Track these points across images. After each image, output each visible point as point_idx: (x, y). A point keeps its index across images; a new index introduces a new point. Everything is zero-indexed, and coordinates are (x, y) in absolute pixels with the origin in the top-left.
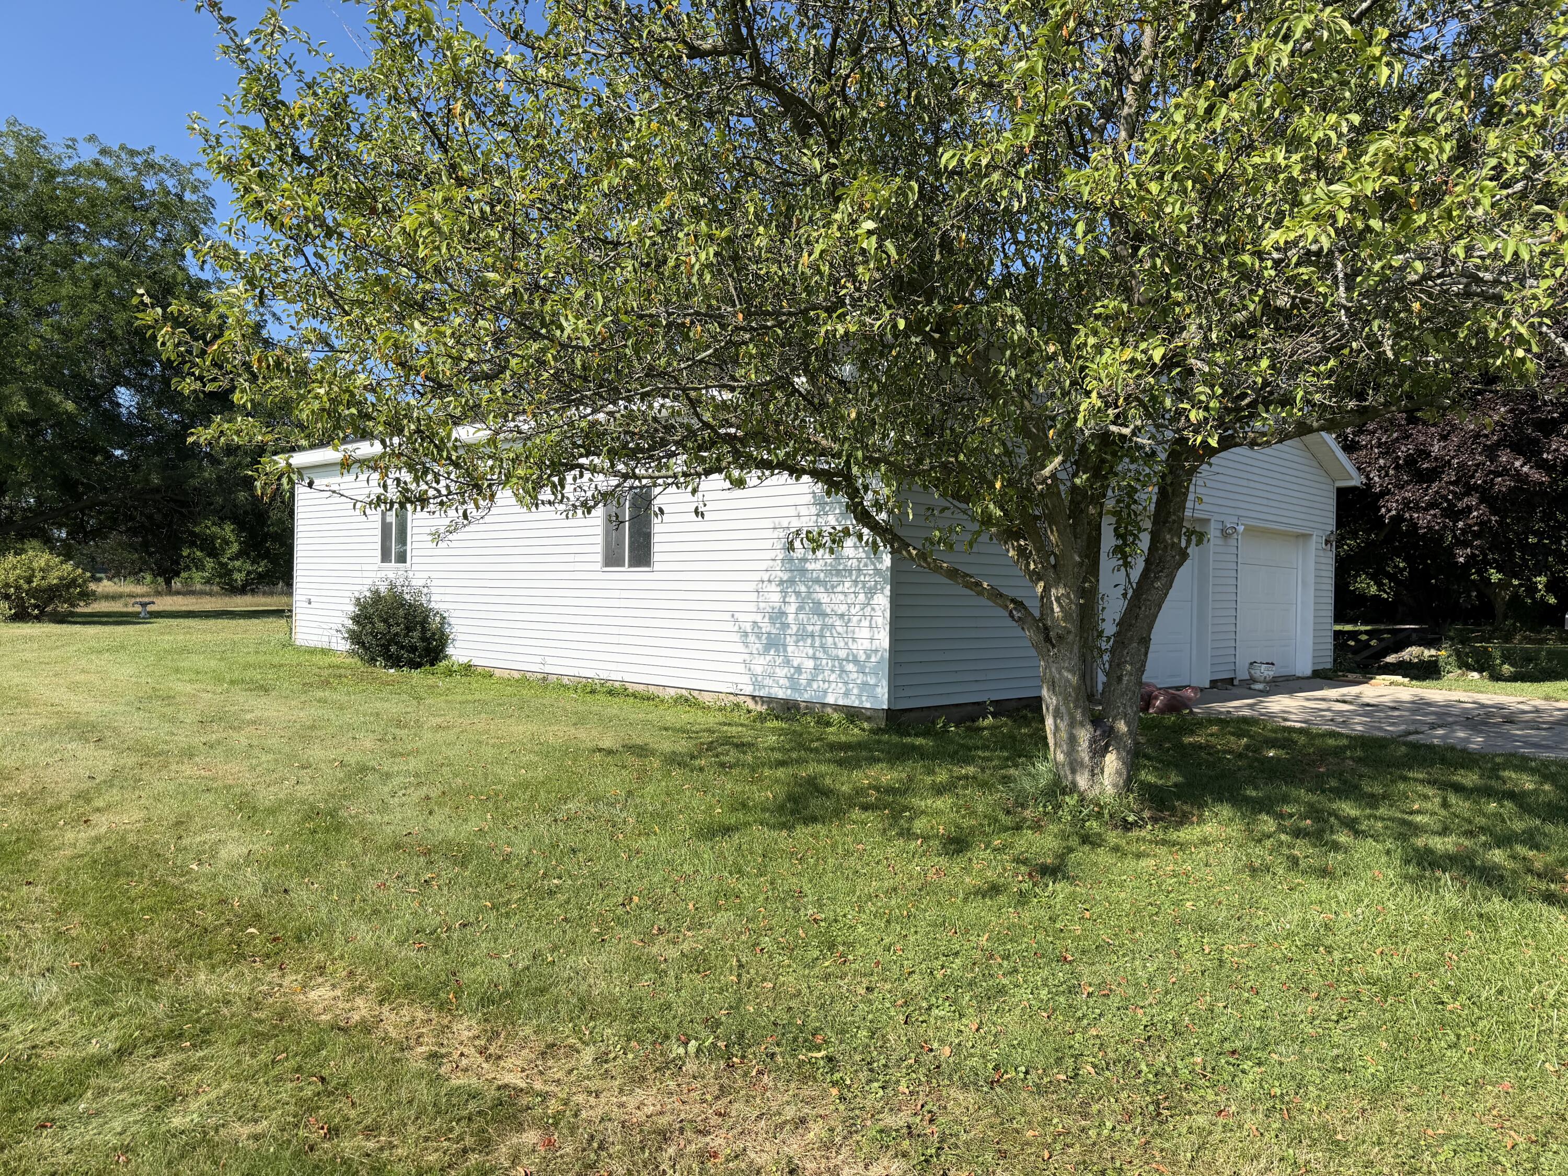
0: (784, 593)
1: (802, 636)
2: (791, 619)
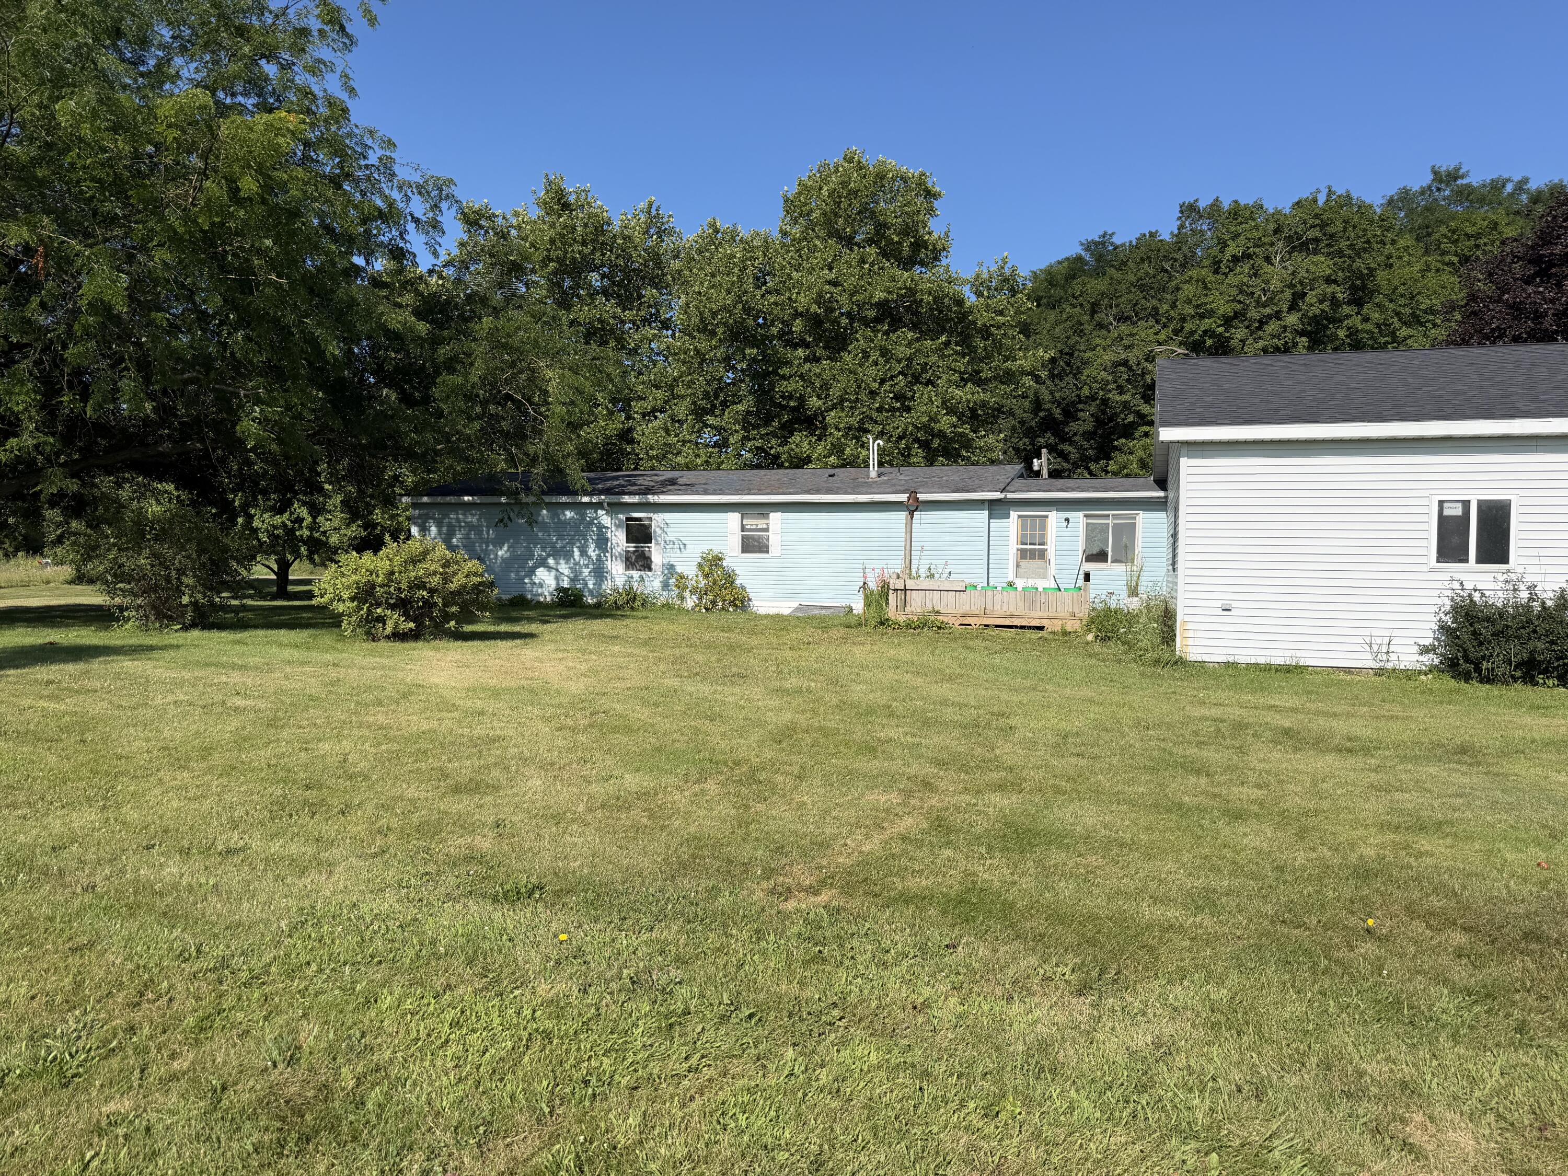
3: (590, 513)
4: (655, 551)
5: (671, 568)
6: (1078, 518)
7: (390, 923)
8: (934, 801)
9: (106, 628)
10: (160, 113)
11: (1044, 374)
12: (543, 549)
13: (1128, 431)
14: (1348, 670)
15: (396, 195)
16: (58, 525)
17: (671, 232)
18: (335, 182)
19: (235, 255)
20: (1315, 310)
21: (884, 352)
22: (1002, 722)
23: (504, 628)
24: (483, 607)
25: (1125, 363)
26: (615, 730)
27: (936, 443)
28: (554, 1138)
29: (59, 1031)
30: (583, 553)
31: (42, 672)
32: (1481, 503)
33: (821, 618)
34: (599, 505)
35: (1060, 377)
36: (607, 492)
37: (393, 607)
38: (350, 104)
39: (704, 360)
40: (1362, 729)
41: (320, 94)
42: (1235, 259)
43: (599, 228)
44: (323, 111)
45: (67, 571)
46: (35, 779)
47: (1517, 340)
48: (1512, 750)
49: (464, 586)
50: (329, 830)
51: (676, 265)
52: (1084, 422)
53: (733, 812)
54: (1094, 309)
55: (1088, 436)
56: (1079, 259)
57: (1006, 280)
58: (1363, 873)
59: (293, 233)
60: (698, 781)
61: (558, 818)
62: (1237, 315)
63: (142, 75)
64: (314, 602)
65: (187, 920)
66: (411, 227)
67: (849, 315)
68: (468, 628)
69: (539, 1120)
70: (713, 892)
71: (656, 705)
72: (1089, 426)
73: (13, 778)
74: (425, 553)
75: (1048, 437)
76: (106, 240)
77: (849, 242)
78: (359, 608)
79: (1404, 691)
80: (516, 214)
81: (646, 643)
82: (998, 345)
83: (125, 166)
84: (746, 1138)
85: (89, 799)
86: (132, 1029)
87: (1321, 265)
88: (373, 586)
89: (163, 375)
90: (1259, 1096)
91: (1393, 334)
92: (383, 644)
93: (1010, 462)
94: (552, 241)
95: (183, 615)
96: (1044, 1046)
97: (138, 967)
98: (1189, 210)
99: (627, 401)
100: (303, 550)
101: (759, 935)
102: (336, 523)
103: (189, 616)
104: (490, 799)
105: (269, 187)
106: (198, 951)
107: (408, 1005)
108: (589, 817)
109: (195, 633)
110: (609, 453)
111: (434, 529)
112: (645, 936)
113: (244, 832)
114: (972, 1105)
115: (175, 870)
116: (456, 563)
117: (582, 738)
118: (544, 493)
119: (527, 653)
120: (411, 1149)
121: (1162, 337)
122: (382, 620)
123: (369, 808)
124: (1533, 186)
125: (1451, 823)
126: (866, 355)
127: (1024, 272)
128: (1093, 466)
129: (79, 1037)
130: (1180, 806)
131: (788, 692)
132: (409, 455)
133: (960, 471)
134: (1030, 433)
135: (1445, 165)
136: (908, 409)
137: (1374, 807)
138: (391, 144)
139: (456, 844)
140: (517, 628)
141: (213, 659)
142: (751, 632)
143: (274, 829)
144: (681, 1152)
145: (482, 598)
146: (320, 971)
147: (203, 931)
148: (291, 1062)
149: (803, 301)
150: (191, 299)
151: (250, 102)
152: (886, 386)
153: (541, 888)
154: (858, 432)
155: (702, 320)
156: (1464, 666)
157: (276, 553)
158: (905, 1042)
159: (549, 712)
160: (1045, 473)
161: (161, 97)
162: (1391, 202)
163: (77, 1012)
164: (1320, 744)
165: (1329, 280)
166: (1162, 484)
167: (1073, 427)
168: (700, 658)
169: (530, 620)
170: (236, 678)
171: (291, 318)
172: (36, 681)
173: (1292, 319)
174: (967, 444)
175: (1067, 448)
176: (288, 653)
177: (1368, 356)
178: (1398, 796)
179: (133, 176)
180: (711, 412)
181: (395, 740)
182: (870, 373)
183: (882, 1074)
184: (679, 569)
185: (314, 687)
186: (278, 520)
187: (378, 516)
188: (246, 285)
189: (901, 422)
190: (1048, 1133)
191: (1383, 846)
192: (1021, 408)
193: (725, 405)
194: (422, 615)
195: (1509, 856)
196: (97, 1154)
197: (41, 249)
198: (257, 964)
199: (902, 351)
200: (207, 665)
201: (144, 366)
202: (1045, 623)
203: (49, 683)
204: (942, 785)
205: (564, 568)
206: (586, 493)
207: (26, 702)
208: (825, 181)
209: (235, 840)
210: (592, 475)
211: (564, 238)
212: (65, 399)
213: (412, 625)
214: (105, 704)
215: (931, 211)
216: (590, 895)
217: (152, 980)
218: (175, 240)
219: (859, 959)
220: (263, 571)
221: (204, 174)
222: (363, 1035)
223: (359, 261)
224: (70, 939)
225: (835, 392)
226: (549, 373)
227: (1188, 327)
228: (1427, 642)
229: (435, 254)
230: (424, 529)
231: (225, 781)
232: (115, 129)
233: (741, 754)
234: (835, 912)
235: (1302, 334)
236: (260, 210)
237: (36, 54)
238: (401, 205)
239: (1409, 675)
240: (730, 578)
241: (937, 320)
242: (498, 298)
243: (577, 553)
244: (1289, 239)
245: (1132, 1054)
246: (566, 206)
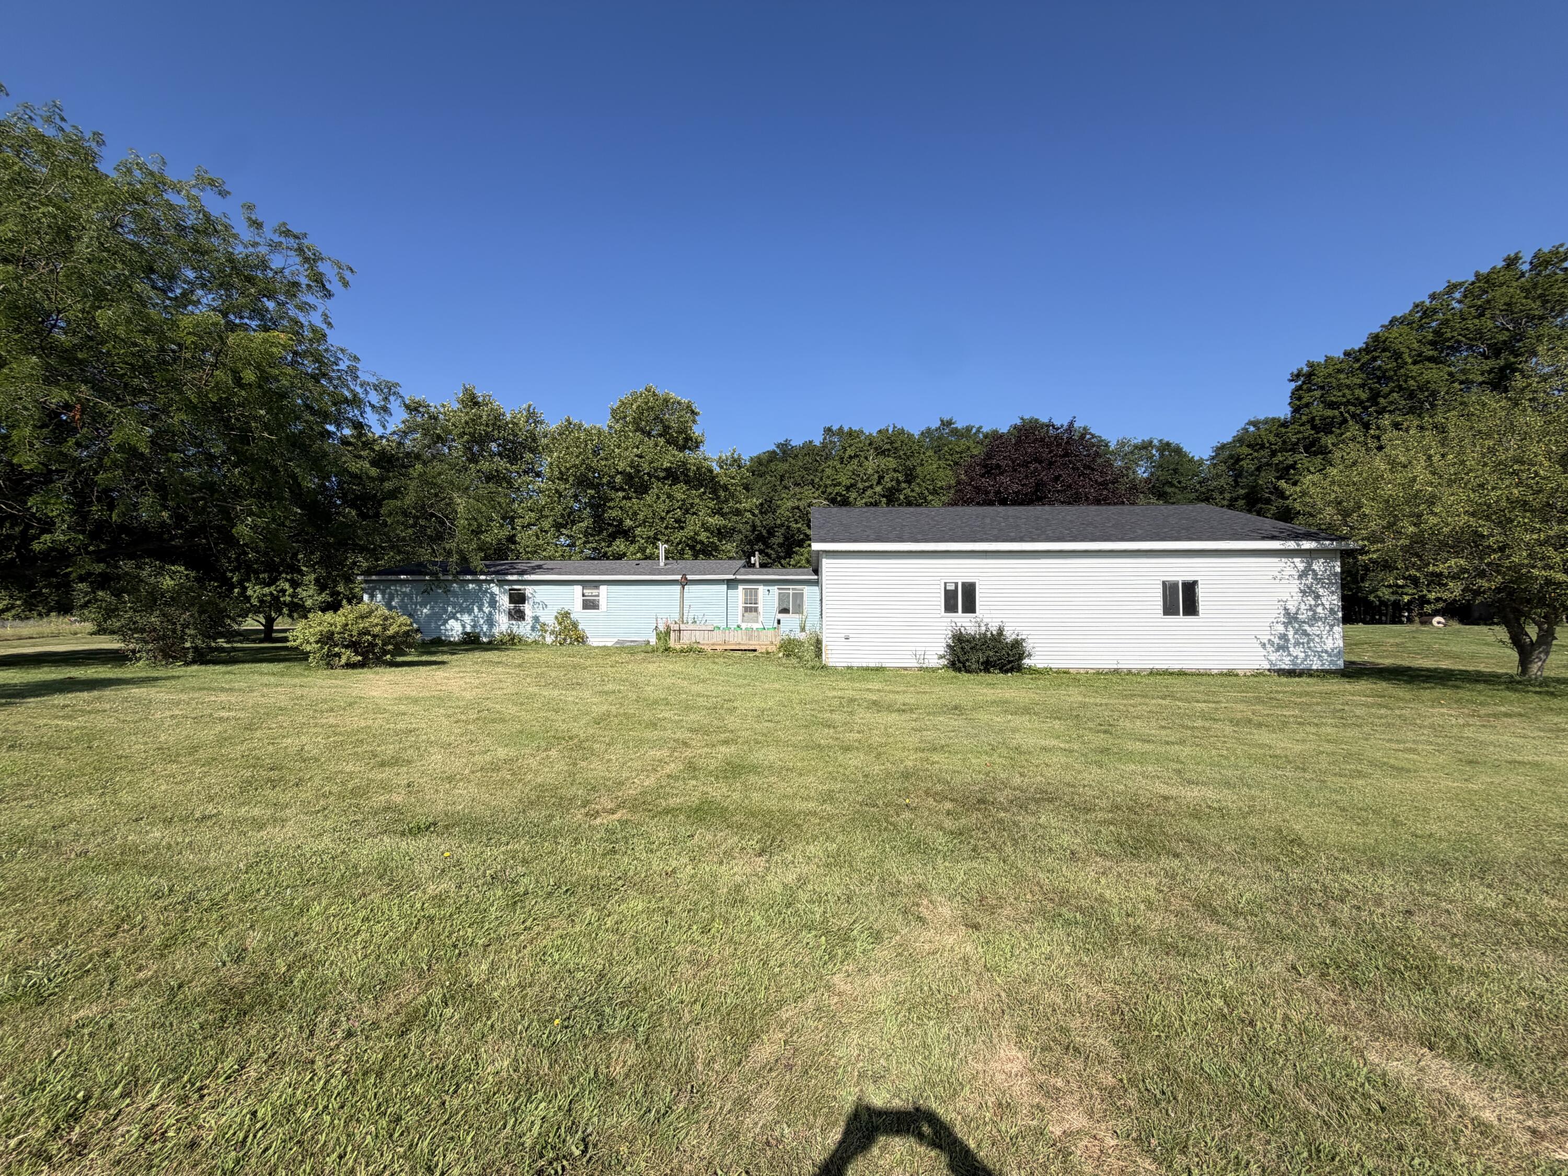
0: (1286, 627)
1: (1297, 644)
2: (1290, 637)
3: (485, 586)
4: (527, 608)
5: (536, 619)
6: (775, 589)
7: (325, 857)
8: (688, 753)
9: (121, 666)
10: (181, 324)
11: (757, 512)
12: (454, 608)
13: (800, 544)
14: (905, 669)
15: (358, 389)
16: (86, 594)
17: (542, 423)
18: (316, 378)
19: (238, 420)
20: (889, 485)
21: (669, 496)
22: (730, 705)
23: (424, 658)
24: (410, 646)
25: (798, 508)
26: (494, 721)
27: (698, 547)
28: (429, 985)
29: (40, 963)
30: (480, 609)
31: (59, 699)
32: (964, 584)
33: (632, 648)
34: (492, 581)
35: (765, 513)
36: (497, 573)
37: (347, 647)
38: (327, 331)
39: (561, 496)
40: (910, 699)
41: (306, 324)
42: (851, 457)
43: (497, 417)
44: (308, 334)
45: (89, 626)
46: (43, 777)
47: (978, 504)
48: (976, 707)
49: (397, 633)
50: (284, 798)
51: (544, 441)
52: (778, 539)
53: (566, 768)
54: (782, 478)
55: (781, 545)
56: (774, 452)
57: (735, 461)
58: (906, 776)
59: (281, 408)
60: (546, 750)
61: (450, 779)
62: (852, 485)
63: (170, 299)
64: (288, 644)
65: (164, 869)
66: (368, 409)
67: (648, 474)
68: (400, 659)
69: (419, 976)
70: (551, 817)
71: (522, 704)
72: (781, 540)
73: (23, 778)
74: (371, 612)
75: (761, 546)
76: (133, 404)
77: (649, 434)
78: (322, 648)
79: (931, 678)
80: (443, 406)
81: (520, 666)
82: (732, 496)
83: (152, 357)
84: (557, 967)
85: (90, 789)
86: (107, 954)
87: (891, 462)
88: (333, 634)
89: (177, 495)
90: (849, 900)
91: (925, 498)
92: (339, 671)
93: (740, 559)
94: (467, 423)
95: (185, 656)
96: (738, 888)
97: (118, 907)
98: (828, 430)
99: (512, 519)
100: (285, 611)
101: (576, 841)
102: (311, 592)
103: (190, 656)
104: (405, 769)
105: (265, 378)
106: (171, 890)
107: (332, 911)
108: (472, 777)
109: (195, 667)
110: (500, 550)
111: (379, 597)
112: (503, 849)
113: (218, 803)
114: (695, 927)
115: (158, 834)
116: (393, 618)
117: (471, 727)
118: (458, 573)
119: (439, 674)
120: (324, 1008)
121: (816, 495)
122: (338, 655)
123: (317, 781)
124: (985, 430)
125: (948, 746)
126: (658, 498)
127: (746, 458)
128: (783, 561)
129: (58, 965)
130: (819, 746)
131: (606, 693)
132: (362, 549)
133: (712, 563)
134: (750, 543)
135: (946, 418)
136: (682, 528)
137: (913, 740)
138: (356, 359)
139: (380, 800)
140: (434, 658)
141: (206, 685)
142: (588, 657)
143: (242, 800)
144: (514, 981)
145: (410, 640)
146: (268, 894)
147: (176, 876)
148: (238, 960)
149: (621, 466)
150: (201, 445)
151: (254, 324)
152: (670, 515)
153: (435, 824)
154: (654, 540)
155: (561, 473)
156: (958, 665)
157: (264, 612)
158: (659, 895)
159: (450, 711)
160: (757, 565)
161: (183, 314)
162: (922, 433)
163: (59, 947)
164: (890, 708)
165: (895, 470)
166: (816, 572)
167: (773, 540)
168: (553, 674)
169: (444, 653)
170: (223, 697)
171: (278, 461)
172: (53, 706)
173: (878, 489)
174: (716, 549)
175: (770, 551)
176: (265, 679)
177: (911, 509)
178: (925, 733)
179: (159, 364)
180: (564, 526)
181: (340, 734)
182: (661, 507)
183: (644, 916)
184: (542, 620)
185: (284, 701)
186: (266, 590)
187: (341, 588)
188: (245, 439)
189: (679, 535)
190: (736, 939)
191: (916, 760)
192: (745, 529)
193: (573, 523)
194: (367, 652)
195: (973, 761)
196: (63, 1051)
197: (78, 406)
198: (217, 895)
199: (680, 496)
200: (201, 689)
201: (161, 488)
202: (757, 647)
203: (65, 706)
204: (694, 743)
205: (466, 618)
206: (482, 573)
207: (41, 722)
208: (635, 400)
209: (210, 809)
210: (488, 562)
211: (475, 421)
212: (94, 508)
213: (360, 658)
214: (112, 720)
215: (694, 421)
216: (468, 826)
217: (128, 916)
218: (191, 408)
219: (637, 849)
220: (252, 623)
221: (215, 366)
222: (296, 934)
223: (331, 428)
224: (60, 893)
225: (641, 517)
226: (459, 501)
227: (829, 490)
228: (942, 653)
229: (384, 427)
230: (372, 596)
231: (206, 769)
232: (146, 331)
233: (574, 732)
234: (624, 823)
235: (883, 496)
236: (257, 392)
237: (81, 276)
238: (362, 396)
239: (934, 670)
240: (575, 625)
241: (698, 480)
242: (428, 454)
243: (476, 610)
244: (876, 449)
245: (785, 886)
246: (476, 404)
